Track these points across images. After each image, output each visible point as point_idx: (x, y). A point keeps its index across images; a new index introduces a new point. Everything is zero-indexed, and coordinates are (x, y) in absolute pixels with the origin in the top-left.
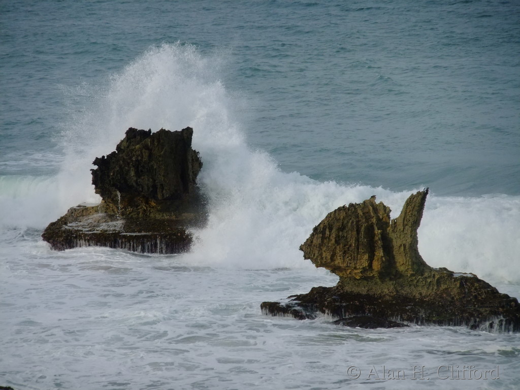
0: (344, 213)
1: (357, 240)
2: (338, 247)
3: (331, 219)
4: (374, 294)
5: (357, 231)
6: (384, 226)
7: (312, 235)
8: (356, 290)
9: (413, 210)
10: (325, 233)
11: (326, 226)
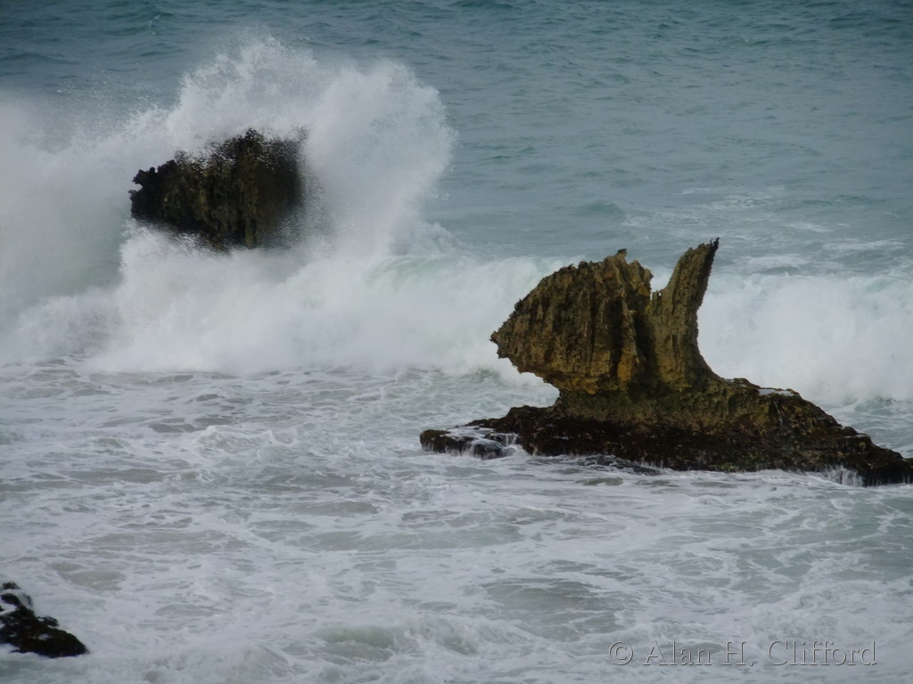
0: (571, 280)
1: (592, 326)
2: (558, 338)
3: (546, 288)
4: (620, 422)
5: (592, 310)
6: (640, 303)
7: (514, 316)
8: (587, 413)
9: (690, 277)
10: (536, 314)
11: (538, 300)
